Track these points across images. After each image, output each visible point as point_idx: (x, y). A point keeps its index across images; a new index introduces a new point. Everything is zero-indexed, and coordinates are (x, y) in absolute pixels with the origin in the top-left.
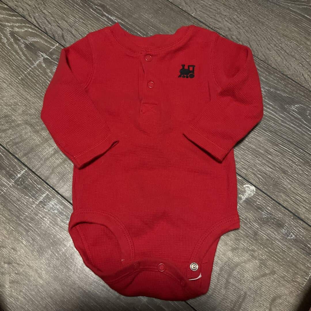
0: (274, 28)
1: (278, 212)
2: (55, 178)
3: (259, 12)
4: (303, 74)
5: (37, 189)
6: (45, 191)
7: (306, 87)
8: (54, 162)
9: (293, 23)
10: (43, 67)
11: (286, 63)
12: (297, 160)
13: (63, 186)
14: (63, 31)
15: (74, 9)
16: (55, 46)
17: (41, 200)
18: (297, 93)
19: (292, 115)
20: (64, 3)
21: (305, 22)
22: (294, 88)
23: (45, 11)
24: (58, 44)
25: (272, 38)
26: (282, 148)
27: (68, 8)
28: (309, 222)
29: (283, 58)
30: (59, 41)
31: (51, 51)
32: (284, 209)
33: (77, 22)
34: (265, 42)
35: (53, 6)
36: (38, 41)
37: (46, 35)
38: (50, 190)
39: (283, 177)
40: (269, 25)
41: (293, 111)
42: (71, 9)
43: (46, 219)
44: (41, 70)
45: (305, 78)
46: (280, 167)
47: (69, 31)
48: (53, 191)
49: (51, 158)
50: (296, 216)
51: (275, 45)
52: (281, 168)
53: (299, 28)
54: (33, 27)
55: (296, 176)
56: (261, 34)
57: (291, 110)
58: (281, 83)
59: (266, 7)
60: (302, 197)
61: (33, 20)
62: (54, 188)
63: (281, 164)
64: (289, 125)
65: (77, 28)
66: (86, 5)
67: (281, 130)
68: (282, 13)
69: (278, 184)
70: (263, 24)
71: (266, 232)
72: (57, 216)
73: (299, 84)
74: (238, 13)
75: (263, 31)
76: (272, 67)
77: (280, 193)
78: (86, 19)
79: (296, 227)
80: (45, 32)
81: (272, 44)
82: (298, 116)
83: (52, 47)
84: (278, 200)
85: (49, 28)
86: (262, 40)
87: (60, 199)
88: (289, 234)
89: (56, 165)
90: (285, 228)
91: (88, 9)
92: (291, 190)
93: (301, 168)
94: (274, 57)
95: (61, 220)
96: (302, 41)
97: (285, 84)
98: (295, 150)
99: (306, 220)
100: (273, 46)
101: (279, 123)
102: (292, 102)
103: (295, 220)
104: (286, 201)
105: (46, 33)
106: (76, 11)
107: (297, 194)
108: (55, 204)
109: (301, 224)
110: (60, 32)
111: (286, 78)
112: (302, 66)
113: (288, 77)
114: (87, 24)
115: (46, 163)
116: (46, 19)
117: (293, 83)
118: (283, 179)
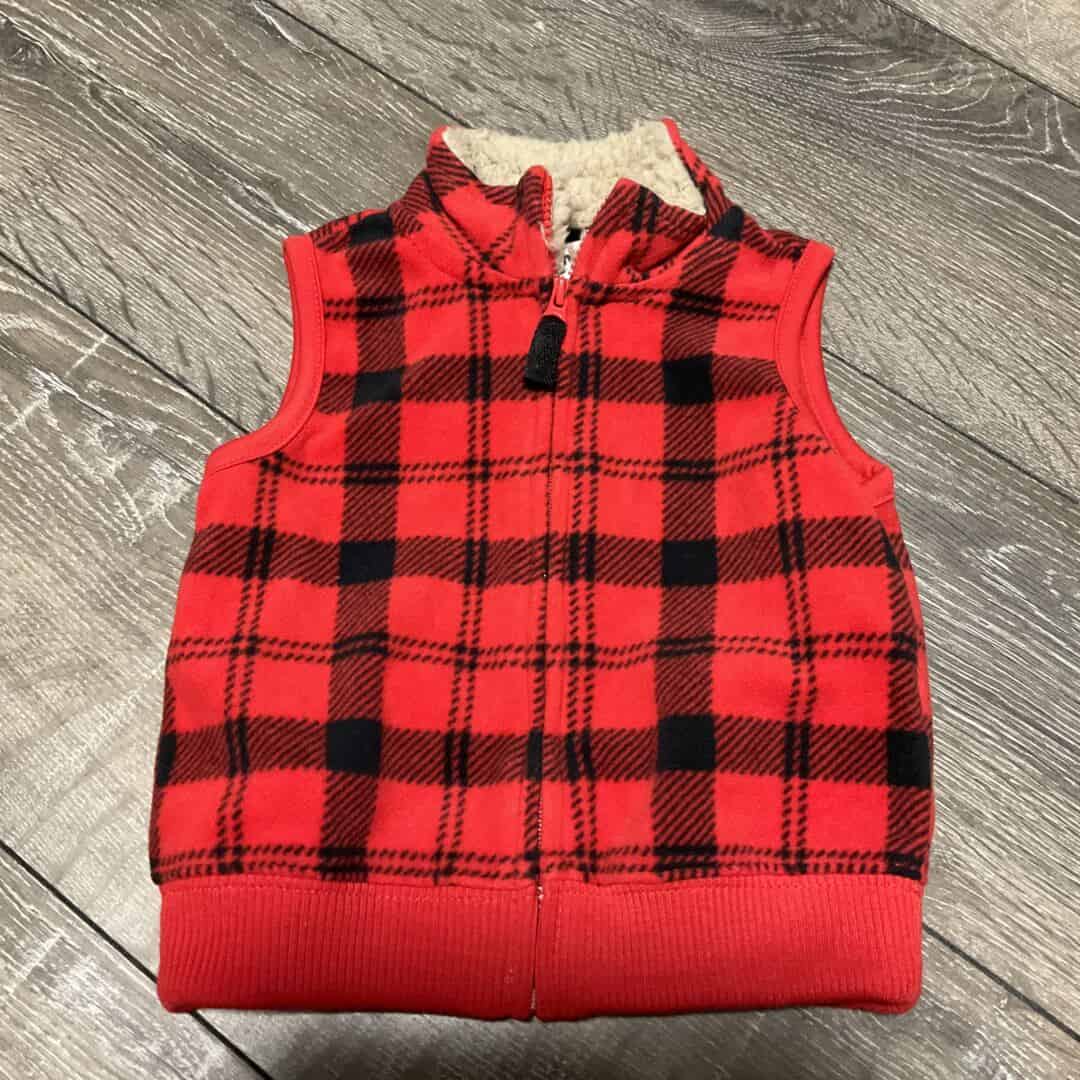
0: (908, 246)
1: (949, 982)
2: (90, 874)
3: (856, 186)
4: (1024, 423)
5: (23, 921)
6: (52, 925)
7: (1037, 474)
8: (88, 807)
9: (981, 226)
10: (46, 429)
11: (960, 383)
12: (1015, 768)
13: (120, 904)
14: (125, 285)
15: (167, 200)
16: (96, 345)
17: (37, 963)
18: (1005, 498)
19: (989, 588)
20: (132, 178)
21: (1028, 221)
22: (994, 480)
23: (56, 211)
24: (106, 336)
25: (906, 289)
26: (955, 722)
27: (145, 197)
28: (1068, 1017)
29: (946, 361)
30: (109, 327)
31: (80, 366)
32: (973, 969)
33: (180, 248)
34: (880, 301)
35: (87, 190)
36: (33, 326)
37: (61, 303)
38: (69, 921)
39: (962, 837)
40: (893, 236)
41: (994, 570)
42: (155, 199)
43: (57, 1043)
44: (42, 440)
45: (1033, 440)
46: (952, 798)
47: (149, 285)
48: (84, 923)
49: (74, 792)
50: (1018, 994)
51: (917, 316)
52: (958, 803)
53: (1006, 244)
54: (12, 274)
55: (1013, 831)
56: (864, 274)
57: (983, 567)
58: (942, 462)
59: (878, 168)
60: (1038, 918)
61: (14, 245)
62: (88, 912)
63: (953, 785)
64: (981, 627)
65: (178, 274)
66: (210, 181)
67: (951, 646)
68: (942, 188)
69: (944, 865)
70: (869, 232)
71: (903, 1067)
72: (97, 1029)
73: (1010, 462)
74: (773, 194)
75: (872, 259)
76: (905, 398)
77: (954, 903)
78: (212, 236)
79: (1018, 1040)
80: (57, 290)
81: (904, 310)
82: (1014, 589)
83: (82, 350)
84: (946, 933)
85: (75, 276)
86: (868, 296)
87: (111, 957)
88: (994, 1072)
89: (93, 817)
90: (977, 1047)
91: (219, 197)
92: (994, 888)
93: (1030, 799)
94: (913, 359)
95: (114, 1045)
96: (1019, 294)
97: (958, 463)
98: (1005, 727)
99: (1056, 1012)
100: (910, 319)
101: (942, 619)
102: (989, 534)
103: (1014, 1014)
104: (978, 936)
105: (63, 296)
106: (174, 206)
107: (1019, 905)
108: (92, 979)
109: (1036, 1025)
110: (114, 290)
111: (962, 439)
112: (1021, 391)
113: (970, 438)
114: (213, 257)
115: (57, 812)
116: (62, 242)
117: (989, 461)
118: (964, 846)
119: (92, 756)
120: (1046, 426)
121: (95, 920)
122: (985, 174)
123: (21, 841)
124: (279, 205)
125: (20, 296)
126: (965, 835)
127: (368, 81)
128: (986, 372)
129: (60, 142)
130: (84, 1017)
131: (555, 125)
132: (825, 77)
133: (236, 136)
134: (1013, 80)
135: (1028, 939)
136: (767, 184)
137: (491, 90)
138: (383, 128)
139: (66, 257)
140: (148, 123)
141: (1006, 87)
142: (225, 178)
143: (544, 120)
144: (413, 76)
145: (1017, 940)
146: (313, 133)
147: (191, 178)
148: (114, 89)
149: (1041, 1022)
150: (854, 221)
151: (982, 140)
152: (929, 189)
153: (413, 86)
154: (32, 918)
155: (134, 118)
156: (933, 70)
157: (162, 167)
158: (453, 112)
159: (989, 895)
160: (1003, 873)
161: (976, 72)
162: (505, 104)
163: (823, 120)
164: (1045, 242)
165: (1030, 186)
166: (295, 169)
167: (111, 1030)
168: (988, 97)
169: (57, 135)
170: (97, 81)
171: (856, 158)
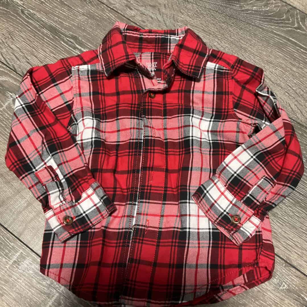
119: (28, 202)
120: (295, 105)
121: (31, 247)
122: (278, 33)
123: (9, 226)
124: (77, 44)
125: (3, 71)
126: (273, 220)
127: (101, 7)
128: (279, 90)
129: (13, 26)
130: (28, 274)
131: (155, 19)
132: (233, 5)
133: (63, 24)
134: (286, 6)
135: (291, 248)
136: (216, 36)
137: (137, 10)
138: (106, 21)
139: (16, 59)
140: (38, 20)
141: (284, 8)
142: (61, 36)
143: (152, 18)
144: (114, 6)
145: (288, 248)
146: (86, 23)
147: (51, 36)
148: (28, 11)
149: (294, 270)
150: (241, 47)
151: (277, 23)
152: (262, 37)
153: (114, 9)
154: (13, 247)
155: (34, 18)
156: (263, 3)
157: (43, 33)
158: (126, 16)
159: (280, 236)
160: (284, 230)
161: (275, 4)
162: (141, 14)
163: (232, 17)
164: (295, 52)
165: (291, 36)
166: (81, 33)
167: (36, 277)
168: (279, 11)
169: (12, 24)
170: (23, 8)
171: (241, 28)
